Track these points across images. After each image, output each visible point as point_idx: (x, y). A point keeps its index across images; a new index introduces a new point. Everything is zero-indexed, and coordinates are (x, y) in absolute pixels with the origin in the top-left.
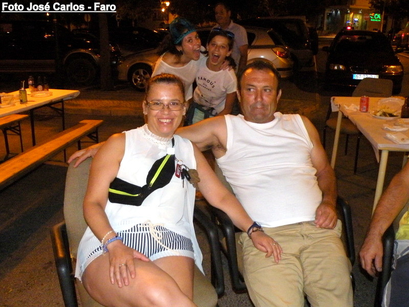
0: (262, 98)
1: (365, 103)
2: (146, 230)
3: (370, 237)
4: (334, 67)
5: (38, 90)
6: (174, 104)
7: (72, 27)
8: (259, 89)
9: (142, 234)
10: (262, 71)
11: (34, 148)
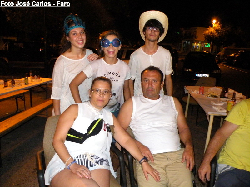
0: (152, 85)
1: (202, 90)
2: (85, 157)
3: (204, 162)
4: (186, 70)
5: (34, 78)
6: (106, 92)
7: (54, 46)
8: (150, 80)
9: (83, 159)
10: (152, 71)
11: (31, 108)
